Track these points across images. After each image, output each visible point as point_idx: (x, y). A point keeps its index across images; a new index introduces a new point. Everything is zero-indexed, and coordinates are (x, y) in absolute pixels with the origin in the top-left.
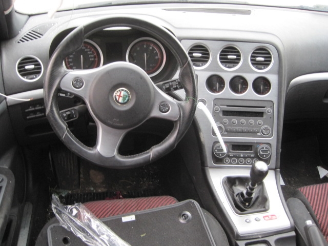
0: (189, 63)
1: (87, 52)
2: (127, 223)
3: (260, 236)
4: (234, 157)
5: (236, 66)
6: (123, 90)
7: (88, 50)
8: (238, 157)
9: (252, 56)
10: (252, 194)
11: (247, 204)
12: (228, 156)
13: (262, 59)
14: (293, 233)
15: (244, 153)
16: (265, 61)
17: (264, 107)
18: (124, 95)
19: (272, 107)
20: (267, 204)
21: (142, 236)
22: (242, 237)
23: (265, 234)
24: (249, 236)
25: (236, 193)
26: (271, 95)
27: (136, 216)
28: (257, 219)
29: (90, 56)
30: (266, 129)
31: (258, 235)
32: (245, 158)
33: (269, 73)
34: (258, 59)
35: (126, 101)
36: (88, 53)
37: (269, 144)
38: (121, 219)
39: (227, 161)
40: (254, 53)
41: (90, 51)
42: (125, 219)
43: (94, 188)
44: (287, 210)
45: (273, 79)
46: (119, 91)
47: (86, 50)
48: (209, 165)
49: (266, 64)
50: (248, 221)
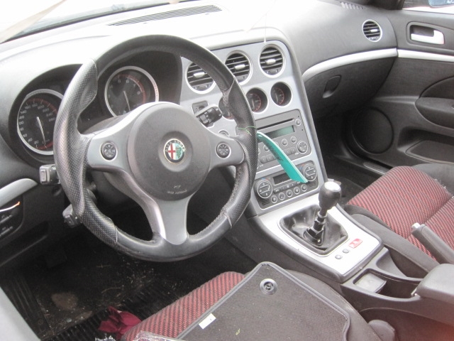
0: (235, 82)
1: (41, 110)
2: (209, 327)
3: (361, 268)
4: (281, 191)
5: (247, 76)
6: (173, 142)
7: (43, 106)
8: (284, 190)
9: (261, 60)
10: (321, 226)
11: (319, 241)
12: (274, 193)
13: (274, 61)
14: (385, 250)
15: (288, 182)
16: (277, 62)
17: (291, 119)
18: (177, 148)
19: (300, 116)
20: (343, 230)
21: (237, 334)
22: (346, 277)
23: (363, 263)
24: (351, 273)
25: (302, 233)
26: (296, 102)
27: (214, 313)
28: (346, 251)
29: (47, 115)
30: (302, 145)
31: (358, 267)
32: (291, 188)
33: (284, 75)
34: (269, 61)
35: (181, 156)
36: (44, 111)
37: (311, 162)
38: (199, 326)
39: (274, 199)
40: (262, 55)
41: (45, 107)
42: (204, 324)
43: (72, 319)
44: (364, 228)
45: (290, 82)
46: (169, 143)
47: (39, 108)
48: (257, 212)
49: (278, 65)
50: (339, 257)
